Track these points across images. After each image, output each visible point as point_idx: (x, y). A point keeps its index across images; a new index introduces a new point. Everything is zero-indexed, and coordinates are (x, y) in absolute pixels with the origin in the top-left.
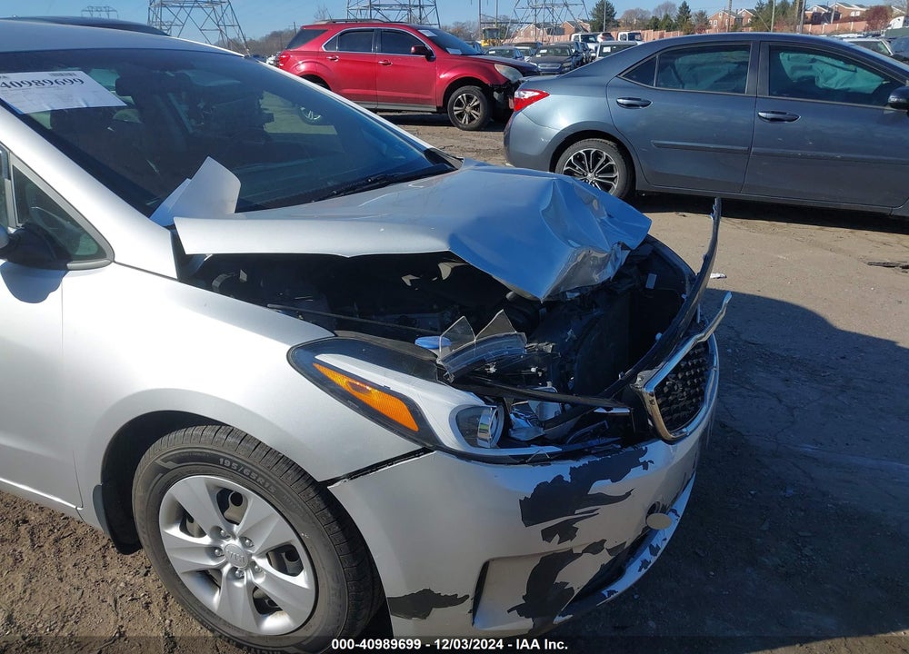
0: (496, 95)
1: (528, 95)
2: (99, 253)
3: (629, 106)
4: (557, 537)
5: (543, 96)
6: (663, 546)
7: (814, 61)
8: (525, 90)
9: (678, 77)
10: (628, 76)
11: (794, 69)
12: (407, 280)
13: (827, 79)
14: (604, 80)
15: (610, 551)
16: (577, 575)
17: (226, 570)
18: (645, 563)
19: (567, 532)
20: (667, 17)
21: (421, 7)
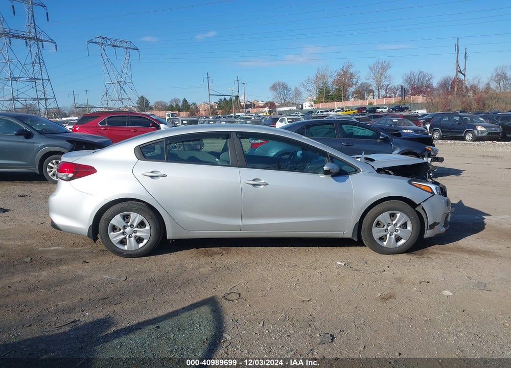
7: (352, 127)
9: (311, 134)
11: (347, 130)
13: (357, 133)
17: (389, 234)
20: (177, 105)
21: (46, 100)
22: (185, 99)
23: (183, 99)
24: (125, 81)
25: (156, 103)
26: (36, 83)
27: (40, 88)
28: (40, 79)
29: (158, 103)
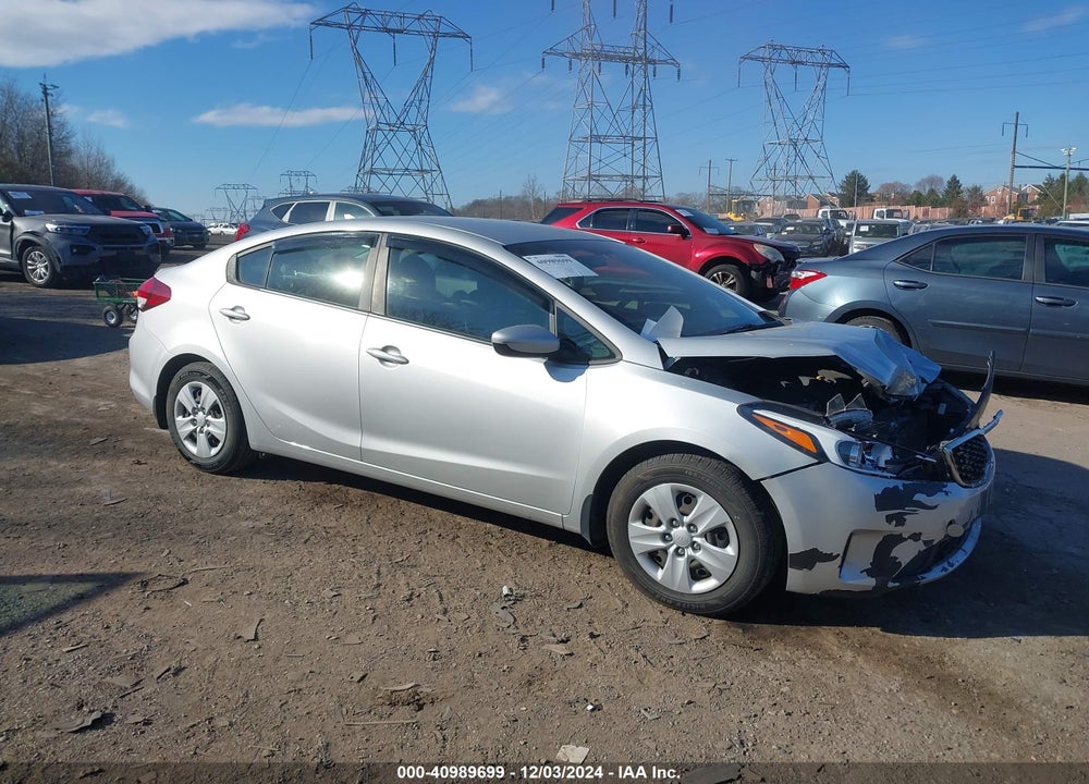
0: (754, 274)
1: (803, 275)
2: (610, 355)
3: (905, 287)
4: (894, 522)
5: (821, 276)
6: (957, 565)
8: (802, 270)
9: (954, 263)
10: (906, 261)
11: (1070, 259)
12: (783, 383)
14: (882, 263)
15: (925, 542)
16: (905, 553)
17: (671, 550)
18: (944, 569)
19: (900, 521)
20: (932, 191)
21: (645, 178)
22: (954, 178)
23: (949, 179)
24: (806, 139)
25: (883, 186)
26: (633, 145)
27: (638, 155)
28: (640, 139)
29: (887, 187)
